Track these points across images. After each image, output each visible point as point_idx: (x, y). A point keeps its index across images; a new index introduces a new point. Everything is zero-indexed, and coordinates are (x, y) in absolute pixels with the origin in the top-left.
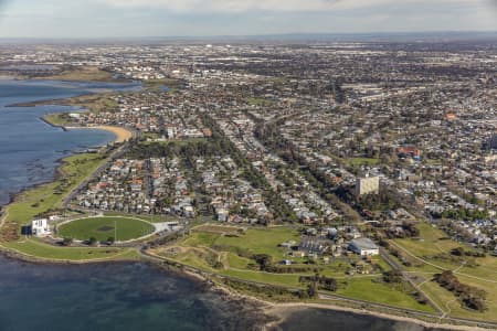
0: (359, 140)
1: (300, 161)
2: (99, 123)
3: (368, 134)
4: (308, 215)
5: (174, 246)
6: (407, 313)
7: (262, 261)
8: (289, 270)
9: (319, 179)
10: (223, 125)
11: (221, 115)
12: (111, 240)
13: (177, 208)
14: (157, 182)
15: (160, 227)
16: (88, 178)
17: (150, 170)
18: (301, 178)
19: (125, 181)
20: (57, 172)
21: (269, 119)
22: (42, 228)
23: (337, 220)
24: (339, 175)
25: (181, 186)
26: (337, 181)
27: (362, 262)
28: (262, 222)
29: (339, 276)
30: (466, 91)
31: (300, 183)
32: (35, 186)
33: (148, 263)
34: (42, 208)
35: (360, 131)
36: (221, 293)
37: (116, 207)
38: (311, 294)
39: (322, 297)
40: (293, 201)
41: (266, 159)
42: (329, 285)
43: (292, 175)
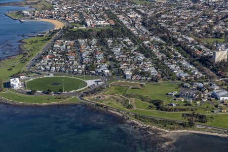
0: (211, 27)
1: (174, 40)
2: (42, 18)
3: (216, 23)
4: (184, 75)
5: (101, 94)
7: (157, 104)
8: (175, 110)
9: (187, 52)
10: (121, 18)
11: (120, 12)
12: (61, 91)
13: (100, 71)
14: (84, 55)
15: (90, 83)
16: (41, 52)
17: (79, 47)
18: (176, 52)
19: (64, 54)
20: (20, 48)
21: (150, 13)
22: (17, 84)
23: (202, 78)
24: (200, 50)
25: (100, 57)
26: (200, 53)
27: (222, 105)
28: (154, 80)
29: (208, 113)
31: (176, 55)
32: (8, 58)
33: (85, 105)
34: (15, 71)
35: (210, 21)
36: (133, 124)
37: (60, 71)
38: (191, 125)
39: (198, 126)
40: (172, 66)
41: (152, 39)
42: (202, 119)
43: (170, 50)
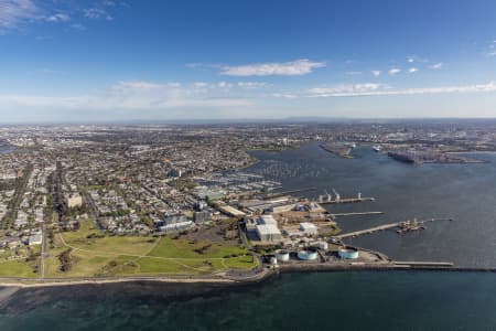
0: (106, 175)
3: (114, 172)
4: (21, 223)
6: (19, 280)
9: (57, 200)
21: (68, 166)
23: (38, 224)
26: (65, 200)
27: (24, 250)
30: (188, 148)
31: (41, 203)
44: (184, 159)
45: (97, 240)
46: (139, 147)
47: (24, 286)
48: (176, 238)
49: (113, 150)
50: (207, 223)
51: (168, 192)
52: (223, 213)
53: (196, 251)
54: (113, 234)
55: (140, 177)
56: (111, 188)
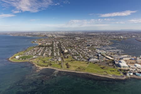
0: (71, 45)
2: (38, 43)
5: (34, 59)
6: (58, 69)
7: (44, 62)
8: (47, 63)
10: (54, 43)
13: (38, 54)
15: (34, 57)
16: (30, 50)
17: (39, 49)
19: (34, 50)
20: (26, 49)
21: (61, 42)
23: (59, 56)
25: (42, 51)
26: (63, 50)
27: (58, 62)
28: (48, 56)
29: (53, 64)
30: (91, 38)
31: (58, 51)
32: (22, 51)
33: (29, 62)
34: (20, 54)
36: (35, 66)
39: (49, 66)
40: (55, 53)
41: (56, 47)
44: (90, 42)
45: (74, 61)
46: (77, 38)
47: (60, 70)
48: (94, 63)
49: (71, 38)
50: (102, 60)
51: (88, 51)
52: (106, 58)
53: (101, 68)
54: (77, 60)
55: (80, 46)
56: (73, 48)
